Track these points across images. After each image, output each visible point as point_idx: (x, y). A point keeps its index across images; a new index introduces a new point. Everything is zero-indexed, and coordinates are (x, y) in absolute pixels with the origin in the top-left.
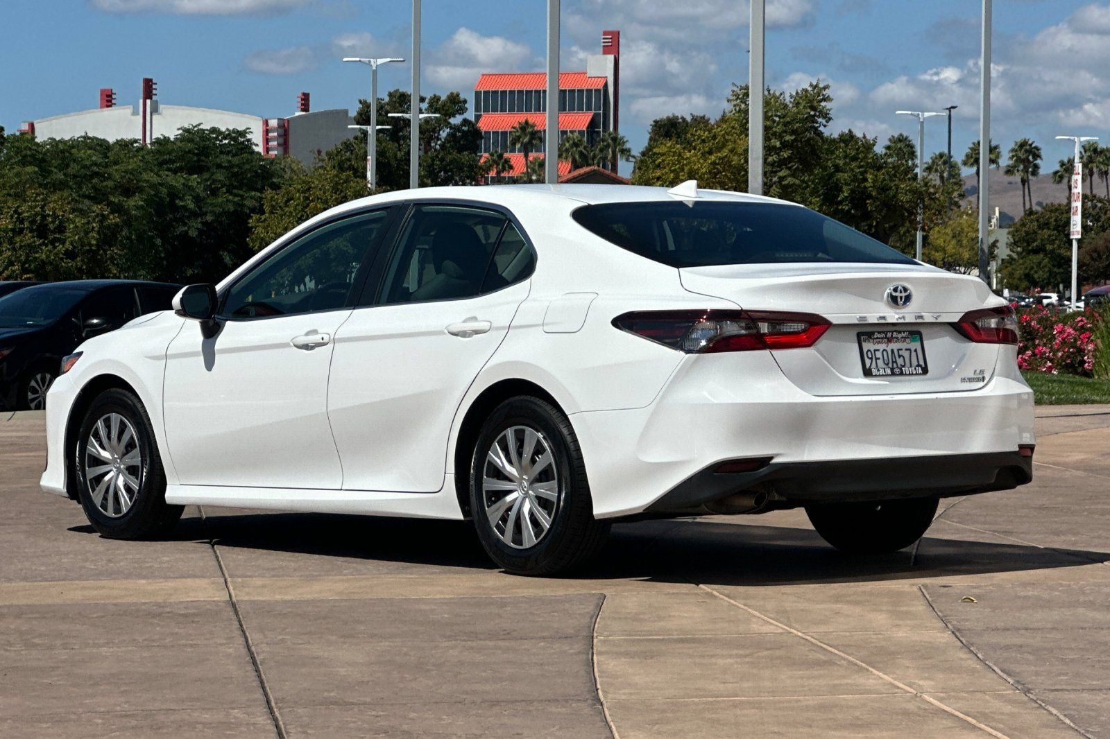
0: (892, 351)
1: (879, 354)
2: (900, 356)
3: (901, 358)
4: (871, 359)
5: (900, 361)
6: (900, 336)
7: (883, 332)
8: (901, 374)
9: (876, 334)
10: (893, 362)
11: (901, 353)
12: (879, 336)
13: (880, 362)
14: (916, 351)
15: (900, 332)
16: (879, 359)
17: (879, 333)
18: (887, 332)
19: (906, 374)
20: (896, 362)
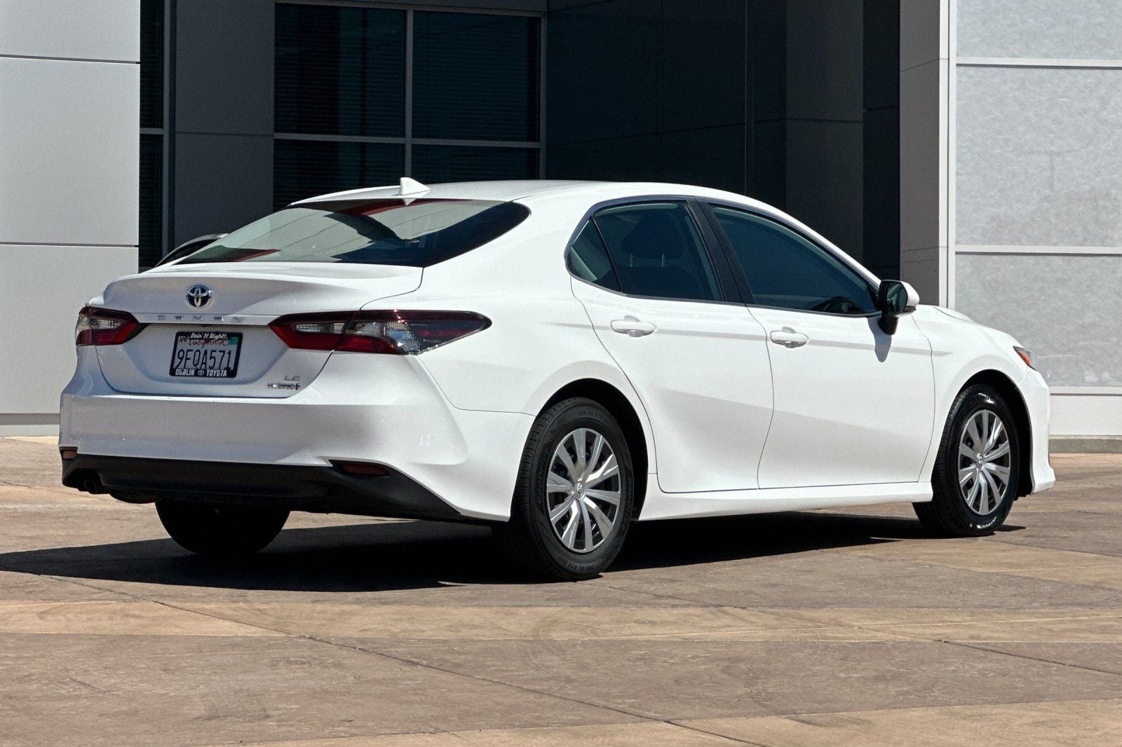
0: (206, 352)
1: (191, 355)
2: (211, 358)
3: (213, 360)
4: (182, 359)
5: (210, 363)
6: (217, 337)
7: (201, 333)
8: (205, 375)
9: (193, 334)
10: (202, 363)
11: (214, 354)
12: (196, 336)
13: (189, 363)
14: (229, 353)
15: (217, 333)
16: (189, 359)
17: (196, 333)
18: (204, 333)
19: (209, 376)
20: (205, 363)
